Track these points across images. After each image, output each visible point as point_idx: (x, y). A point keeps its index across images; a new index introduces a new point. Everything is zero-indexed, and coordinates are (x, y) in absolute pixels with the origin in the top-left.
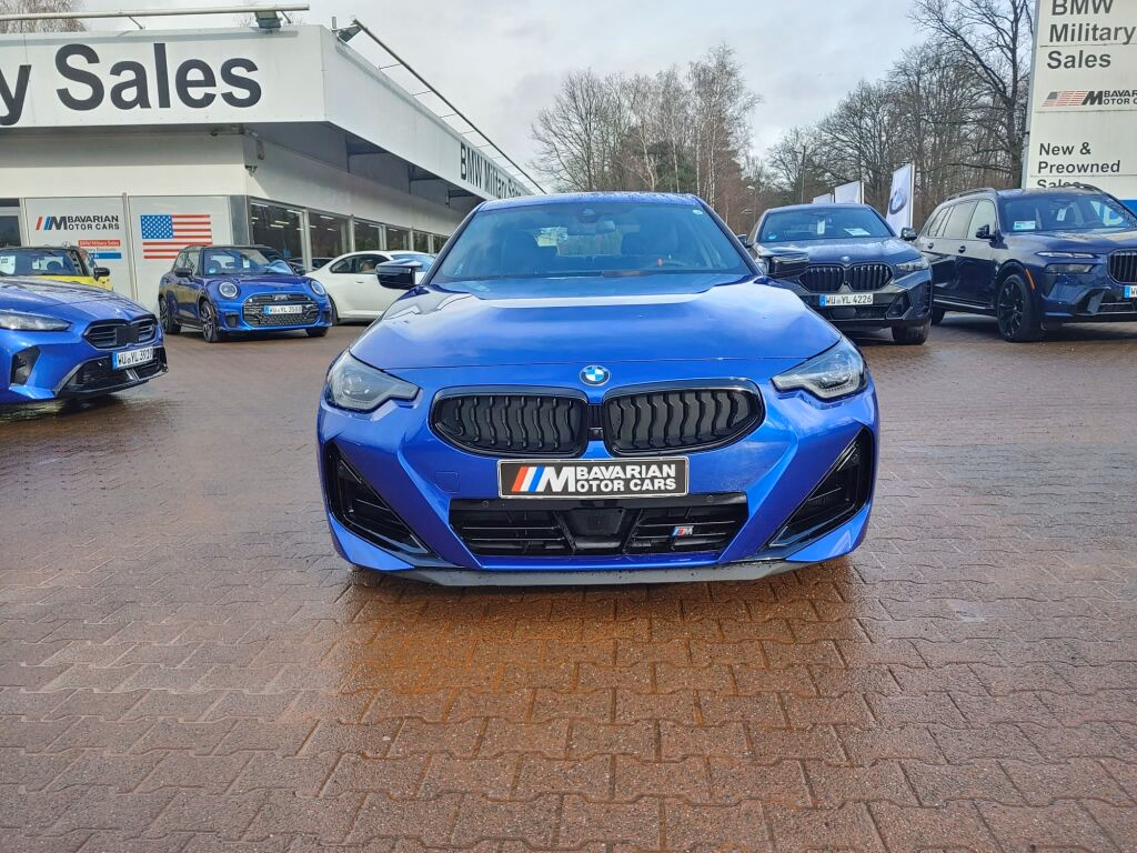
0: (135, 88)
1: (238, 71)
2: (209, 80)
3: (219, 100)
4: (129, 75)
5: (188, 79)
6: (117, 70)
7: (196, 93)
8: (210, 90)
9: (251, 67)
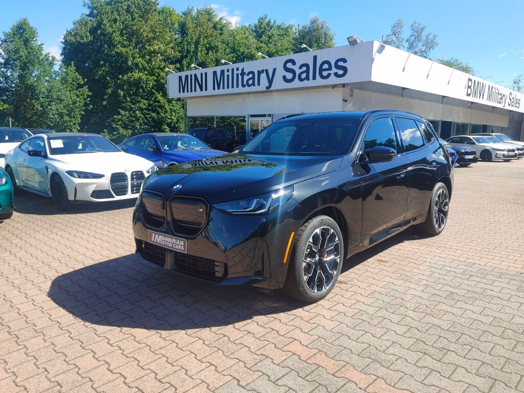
0: (305, 73)
1: (340, 63)
2: (330, 69)
3: (332, 76)
4: (304, 69)
5: (323, 68)
6: (300, 68)
7: (325, 73)
8: (329, 72)
9: (344, 61)
